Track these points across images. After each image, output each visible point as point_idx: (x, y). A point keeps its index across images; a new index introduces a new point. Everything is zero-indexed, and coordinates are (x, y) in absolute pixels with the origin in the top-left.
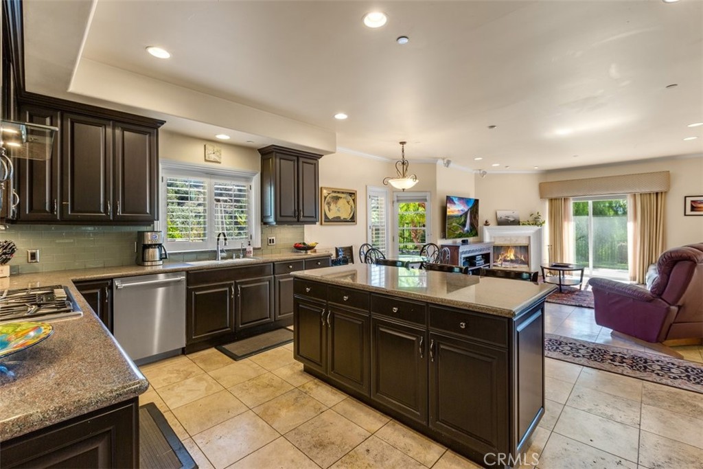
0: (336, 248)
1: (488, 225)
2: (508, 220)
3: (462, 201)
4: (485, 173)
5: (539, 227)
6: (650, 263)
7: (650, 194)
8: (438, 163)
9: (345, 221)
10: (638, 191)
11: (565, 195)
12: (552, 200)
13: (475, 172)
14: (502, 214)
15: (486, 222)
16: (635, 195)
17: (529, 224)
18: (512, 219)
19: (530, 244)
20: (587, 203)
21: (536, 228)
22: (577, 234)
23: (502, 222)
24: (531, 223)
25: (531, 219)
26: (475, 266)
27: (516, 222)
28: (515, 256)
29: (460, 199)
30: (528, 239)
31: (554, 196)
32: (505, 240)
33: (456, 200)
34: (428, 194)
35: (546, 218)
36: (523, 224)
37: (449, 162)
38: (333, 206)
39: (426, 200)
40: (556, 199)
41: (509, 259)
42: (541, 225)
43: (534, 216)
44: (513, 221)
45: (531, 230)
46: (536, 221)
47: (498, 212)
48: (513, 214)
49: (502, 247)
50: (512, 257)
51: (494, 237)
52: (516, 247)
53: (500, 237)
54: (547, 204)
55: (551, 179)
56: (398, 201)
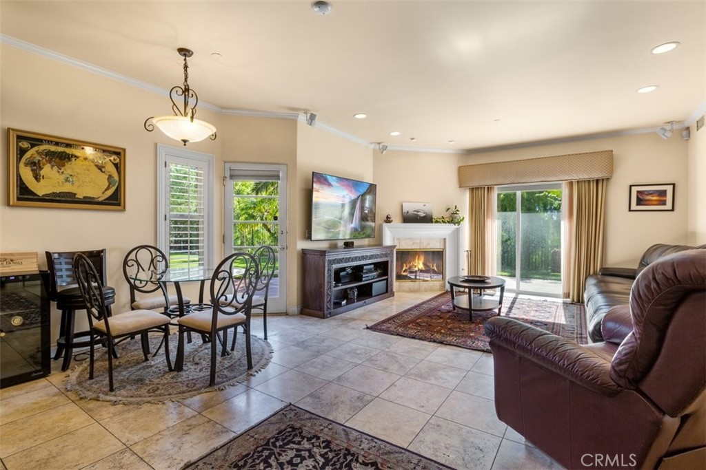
0: (48, 255)
1: (390, 222)
2: (418, 215)
3: (345, 183)
4: (385, 148)
5: (456, 226)
6: (588, 275)
7: (589, 181)
8: (299, 119)
9: (88, 202)
10: (576, 177)
11: (489, 182)
12: (473, 189)
13: (372, 146)
14: (410, 208)
15: (388, 217)
16: (572, 182)
17: (444, 222)
18: (422, 215)
19: (445, 249)
20: (515, 194)
21: (452, 227)
22: (503, 236)
23: (409, 219)
24: (446, 220)
25: (447, 215)
26: (361, 281)
27: (427, 219)
28: (424, 264)
29: (341, 179)
30: (442, 242)
31: (475, 184)
32: (413, 244)
33: (332, 180)
34: (283, 168)
35: (465, 213)
36: (437, 222)
37: (312, 117)
38: (47, 170)
39: (278, 177)
40: (477, 188)
41: (416, 269)
42: (459, 223)
43: (450, 211)
44: (424, 217)
45: (445, 230)
46: (453, 219)
47: (404, 204)
48: (424, 208)
49: (409, 252)
50: (421, 266)
51: (399, 239)
52: (426, 253)
53: (406, 239)
54: (467, 195)
55: (474, 161)
56: (232, 177)
